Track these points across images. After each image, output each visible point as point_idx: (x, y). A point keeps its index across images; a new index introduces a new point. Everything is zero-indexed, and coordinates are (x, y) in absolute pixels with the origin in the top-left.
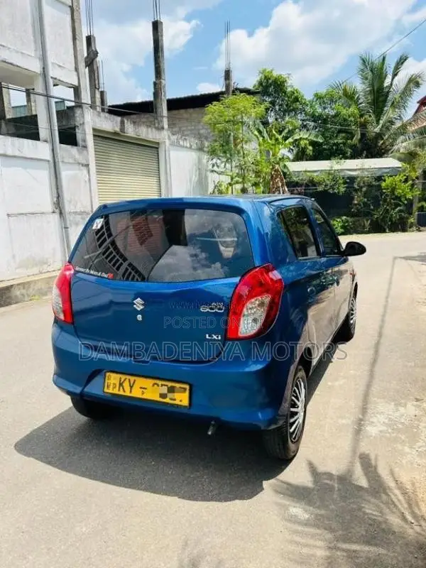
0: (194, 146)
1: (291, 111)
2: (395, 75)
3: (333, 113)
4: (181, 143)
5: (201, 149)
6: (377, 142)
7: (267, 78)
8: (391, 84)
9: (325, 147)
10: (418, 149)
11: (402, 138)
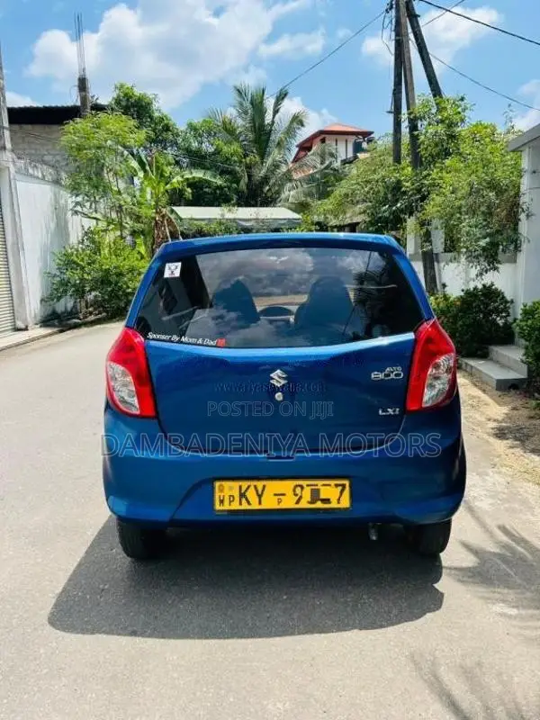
0: (49, 178)
1: (161, 142)
2: (276, 112)
3: (211, 149)
4: (31, 171)
5: (57, 182)
6: (262, 188)
7: (128, 96)
8: (273, 122)
9: (207, 190)
10: (309, 199)
11: (289, 185)
